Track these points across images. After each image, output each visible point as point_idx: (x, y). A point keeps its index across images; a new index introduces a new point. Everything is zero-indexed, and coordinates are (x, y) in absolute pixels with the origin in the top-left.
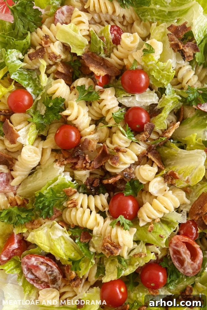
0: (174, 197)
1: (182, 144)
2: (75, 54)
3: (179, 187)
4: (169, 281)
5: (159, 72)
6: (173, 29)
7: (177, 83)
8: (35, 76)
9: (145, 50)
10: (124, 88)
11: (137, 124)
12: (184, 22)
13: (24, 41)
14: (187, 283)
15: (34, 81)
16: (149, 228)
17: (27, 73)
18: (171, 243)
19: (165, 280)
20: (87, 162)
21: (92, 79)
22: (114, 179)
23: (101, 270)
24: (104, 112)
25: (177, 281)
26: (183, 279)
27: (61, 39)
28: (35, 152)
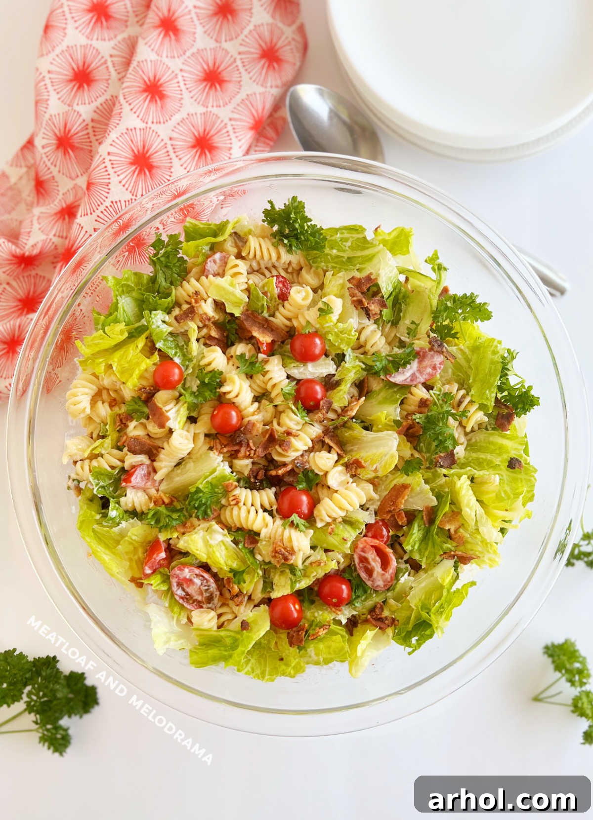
0: (358, 490)
1: (366, 424)
2: (232, 315)
3: (364, 478)
4: (354, 597)
5: (337, 335)
6: (355, 282)
7: (359, 347)
8: (182, 343)
9: (320, 310)
10: (294, 356)
11: (311, 401)
12: (369, 272)
13: (169, 299)
14: (377, 600)
15: (181, 348)
16: (330, 530)
17: (172, 339)
18: (357, 547)
19: (349, 596)
20: (251, 449)
21: (253, 345)
22: (285, 469)
23: (268, 584)
24: (269, 387)
25: (363, 597)
26: (371, 594)
27: (214, 295)
28: (187, 438)
